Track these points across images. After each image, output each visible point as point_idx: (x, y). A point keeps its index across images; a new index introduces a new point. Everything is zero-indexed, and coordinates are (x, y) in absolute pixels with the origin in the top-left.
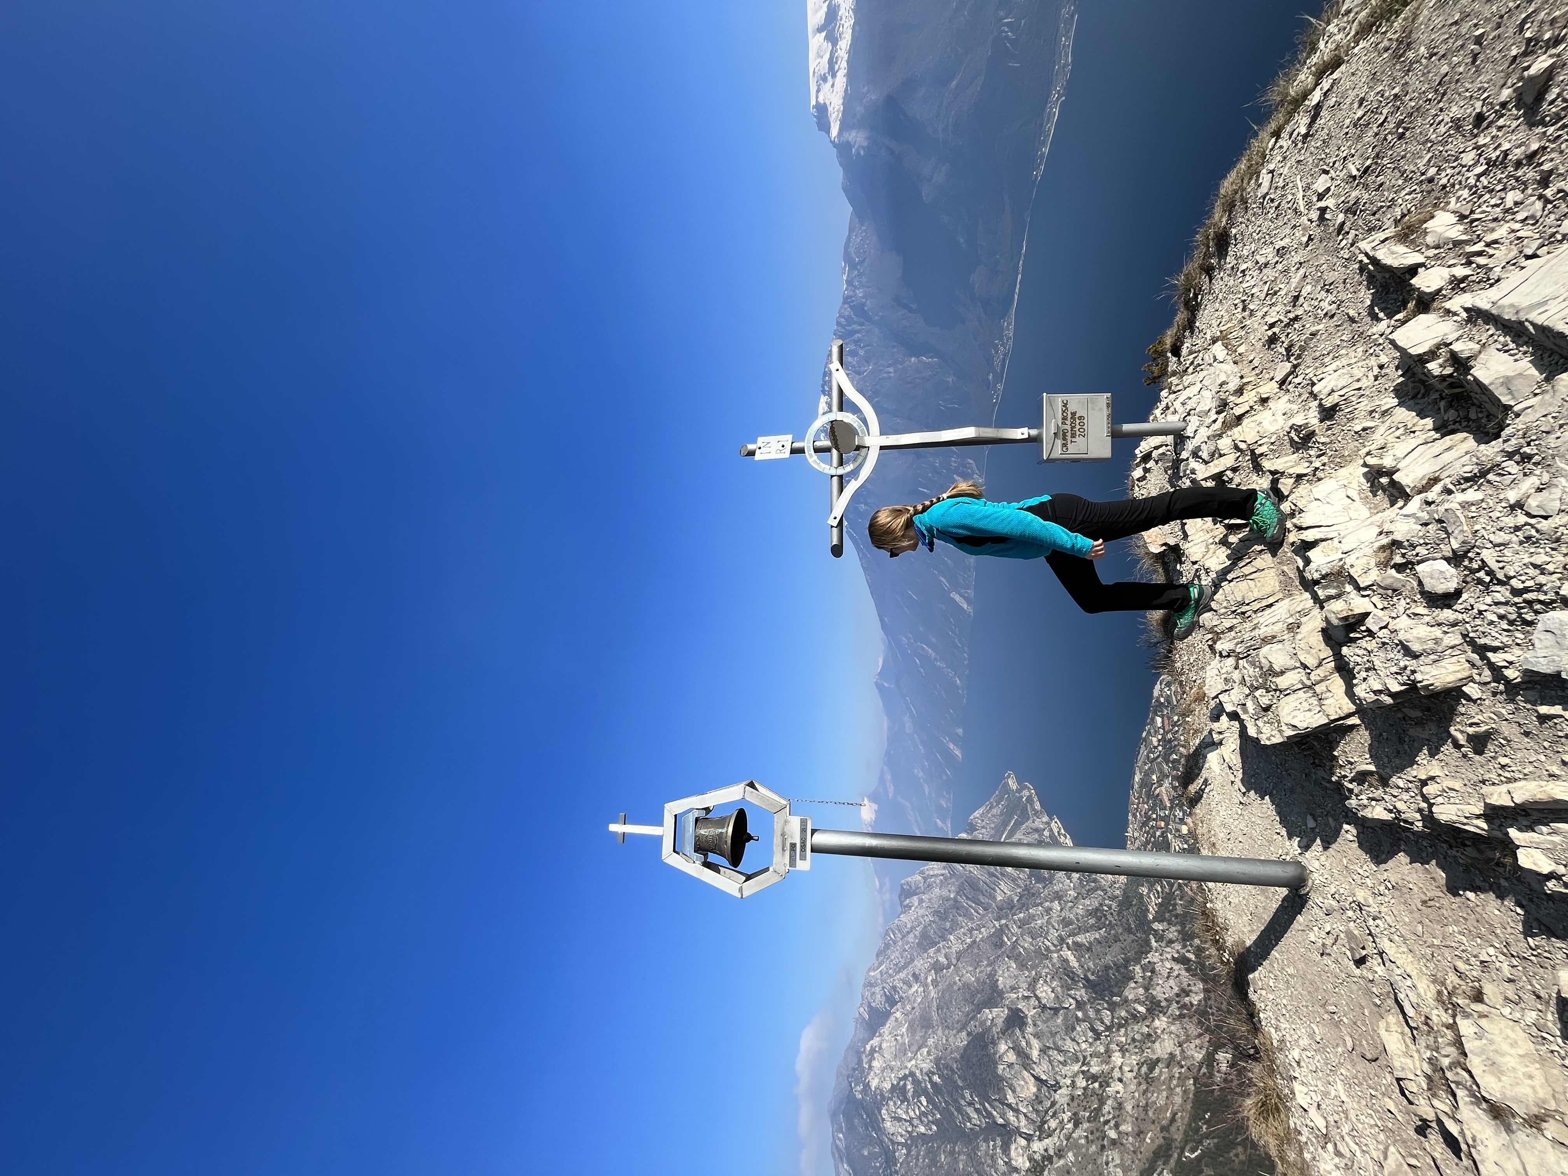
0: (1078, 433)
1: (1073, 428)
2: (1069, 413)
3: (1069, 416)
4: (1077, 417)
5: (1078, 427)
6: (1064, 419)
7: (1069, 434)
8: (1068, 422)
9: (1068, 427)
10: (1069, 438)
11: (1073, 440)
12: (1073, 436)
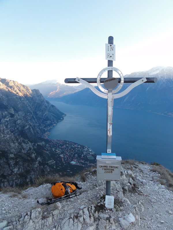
0: (106, 171)
1: (108, 169)
2: (114, 168)
3: (112, 168)
4: (112, 171)
5: (108, 171)
6: (112, 167)
7: (106, 168)
8: (110, 168)
9: (108, 168)
10: (104, 168)
11: (104, 169)
12: (105, 169)
